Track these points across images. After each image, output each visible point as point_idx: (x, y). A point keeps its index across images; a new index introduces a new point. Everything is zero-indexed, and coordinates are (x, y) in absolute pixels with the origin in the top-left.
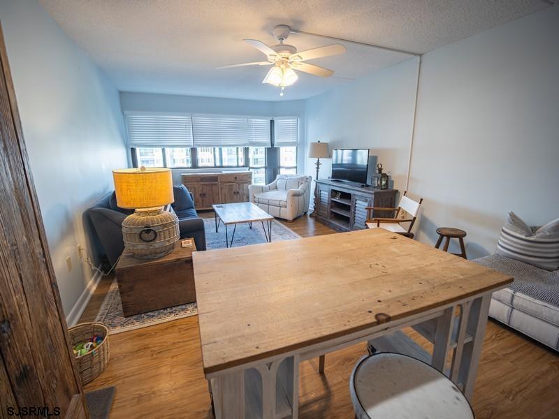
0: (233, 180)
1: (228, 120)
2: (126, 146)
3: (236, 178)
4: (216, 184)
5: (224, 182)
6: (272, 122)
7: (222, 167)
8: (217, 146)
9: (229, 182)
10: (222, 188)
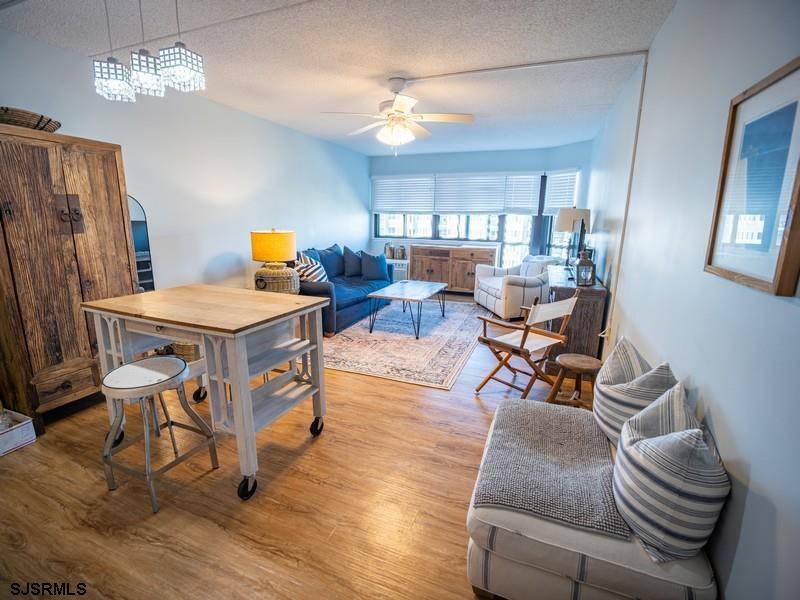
0: (469, 257)
1: (480, 180)
2: (370, 212)
3: (472, 255)
4: (446, 260)
5: (457, 258)
6: (544, 178)
7: (466, 240)
8: (463, 213)
9: (463, 259)
10: (453, 266)
